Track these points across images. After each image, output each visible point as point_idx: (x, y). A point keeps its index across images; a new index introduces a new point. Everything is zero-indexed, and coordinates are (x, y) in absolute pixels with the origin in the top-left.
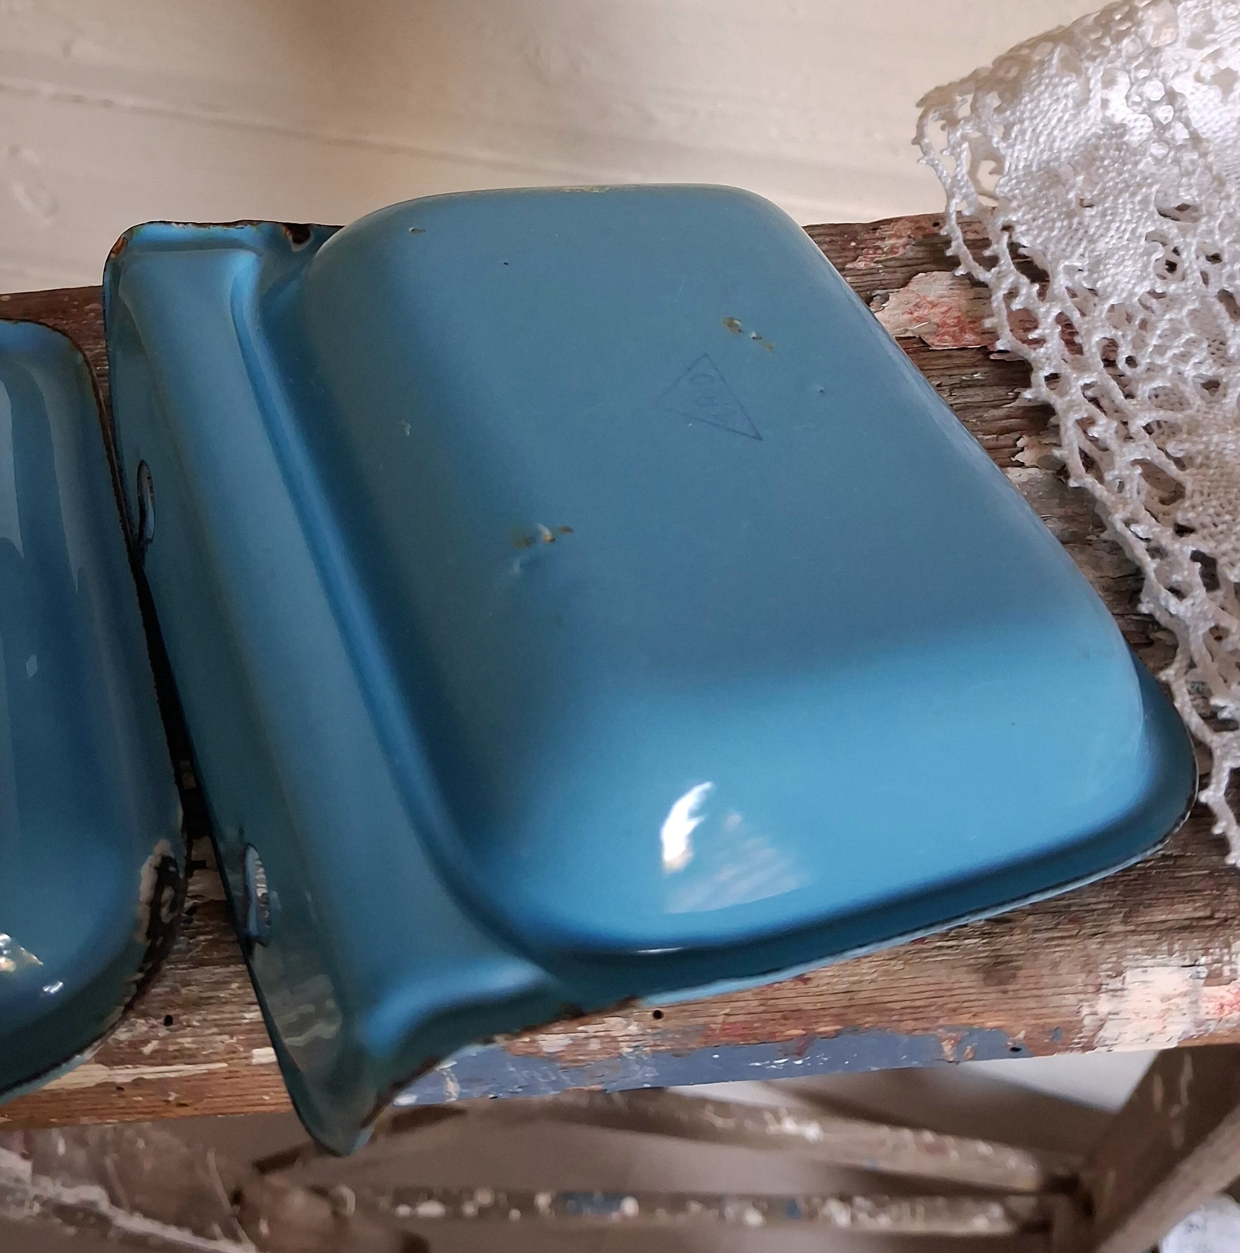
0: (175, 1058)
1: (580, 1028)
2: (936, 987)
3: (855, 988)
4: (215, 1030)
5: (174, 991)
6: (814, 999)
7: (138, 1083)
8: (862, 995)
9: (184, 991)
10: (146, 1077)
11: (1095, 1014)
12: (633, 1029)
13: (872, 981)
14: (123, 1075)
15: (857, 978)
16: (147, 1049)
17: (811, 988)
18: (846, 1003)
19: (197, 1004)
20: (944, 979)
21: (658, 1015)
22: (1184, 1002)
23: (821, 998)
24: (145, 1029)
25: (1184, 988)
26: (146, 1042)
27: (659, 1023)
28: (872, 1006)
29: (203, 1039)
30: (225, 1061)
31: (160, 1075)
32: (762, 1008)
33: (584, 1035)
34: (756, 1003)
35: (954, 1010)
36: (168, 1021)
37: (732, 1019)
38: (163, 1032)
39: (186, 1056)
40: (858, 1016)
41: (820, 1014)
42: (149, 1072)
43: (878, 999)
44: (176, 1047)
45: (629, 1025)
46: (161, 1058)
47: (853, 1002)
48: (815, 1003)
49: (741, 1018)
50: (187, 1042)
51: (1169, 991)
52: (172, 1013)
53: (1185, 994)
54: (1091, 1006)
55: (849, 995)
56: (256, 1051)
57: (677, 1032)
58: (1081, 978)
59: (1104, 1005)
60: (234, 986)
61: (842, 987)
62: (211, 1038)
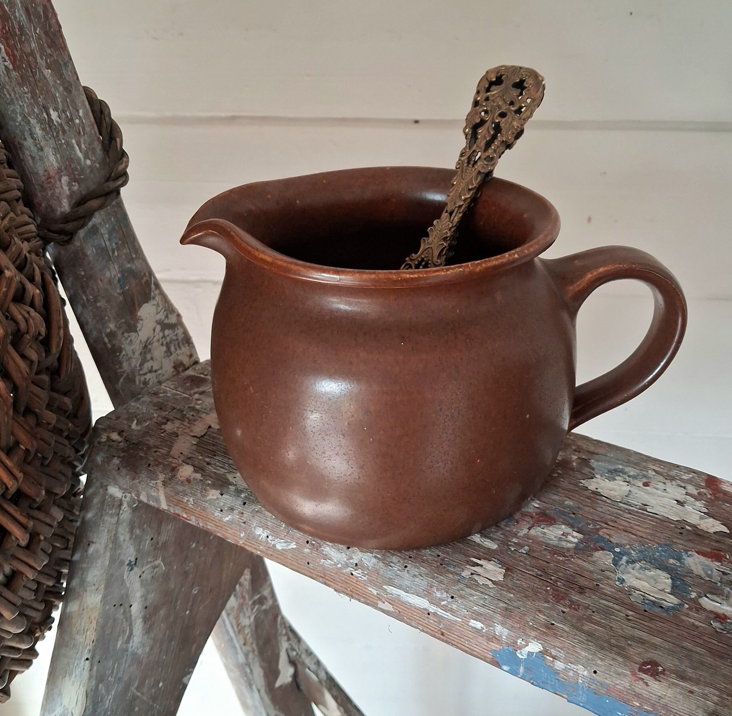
0: (449, 610)
1: (570, 664)
2: (690, 711)
3: (662, 696)
4: (463, 607)
5: (458, 590)
6: (647, 693)
7: (435, 614)
8: (664, 700)
9: (461, 592)
10: (438, 613)
12: (586, 673)
13: (670, 697)
14: (432, 609)
15: (665, 693)
16: (443, 603)
17: (649, 688)
18: (658, 701)
19: (462, 597)
20: (694, 709)
21: (595, 672)
23: (651, 695)
24: (445, 596)
26: (444, 601)
27: (594, 675)
28: (666, 707)
29: (460, 608)
30: (462, 619)
31: (442, 615)
32: (629, 688)
33: (569, 667)
34: (628, 684)
36: (452, 597)
37: (618, 687)
38: (450, 600)
39: (451, 611)
40: (659, 708)
41: (647, 700)
42: (440, 612)
43: (669, 705)
44: (451, 607)
45: (585, 671)
46: (445, 608)
47: (660, 702)
48: (647, 695)
49: (621, 688)
50: (454, 607)
52: (454, 596)
55: (659, 698)
56: (471, 620)
57: (598, 682)
60: (475, 597)
61: (659, 694)
62: (461, 609)
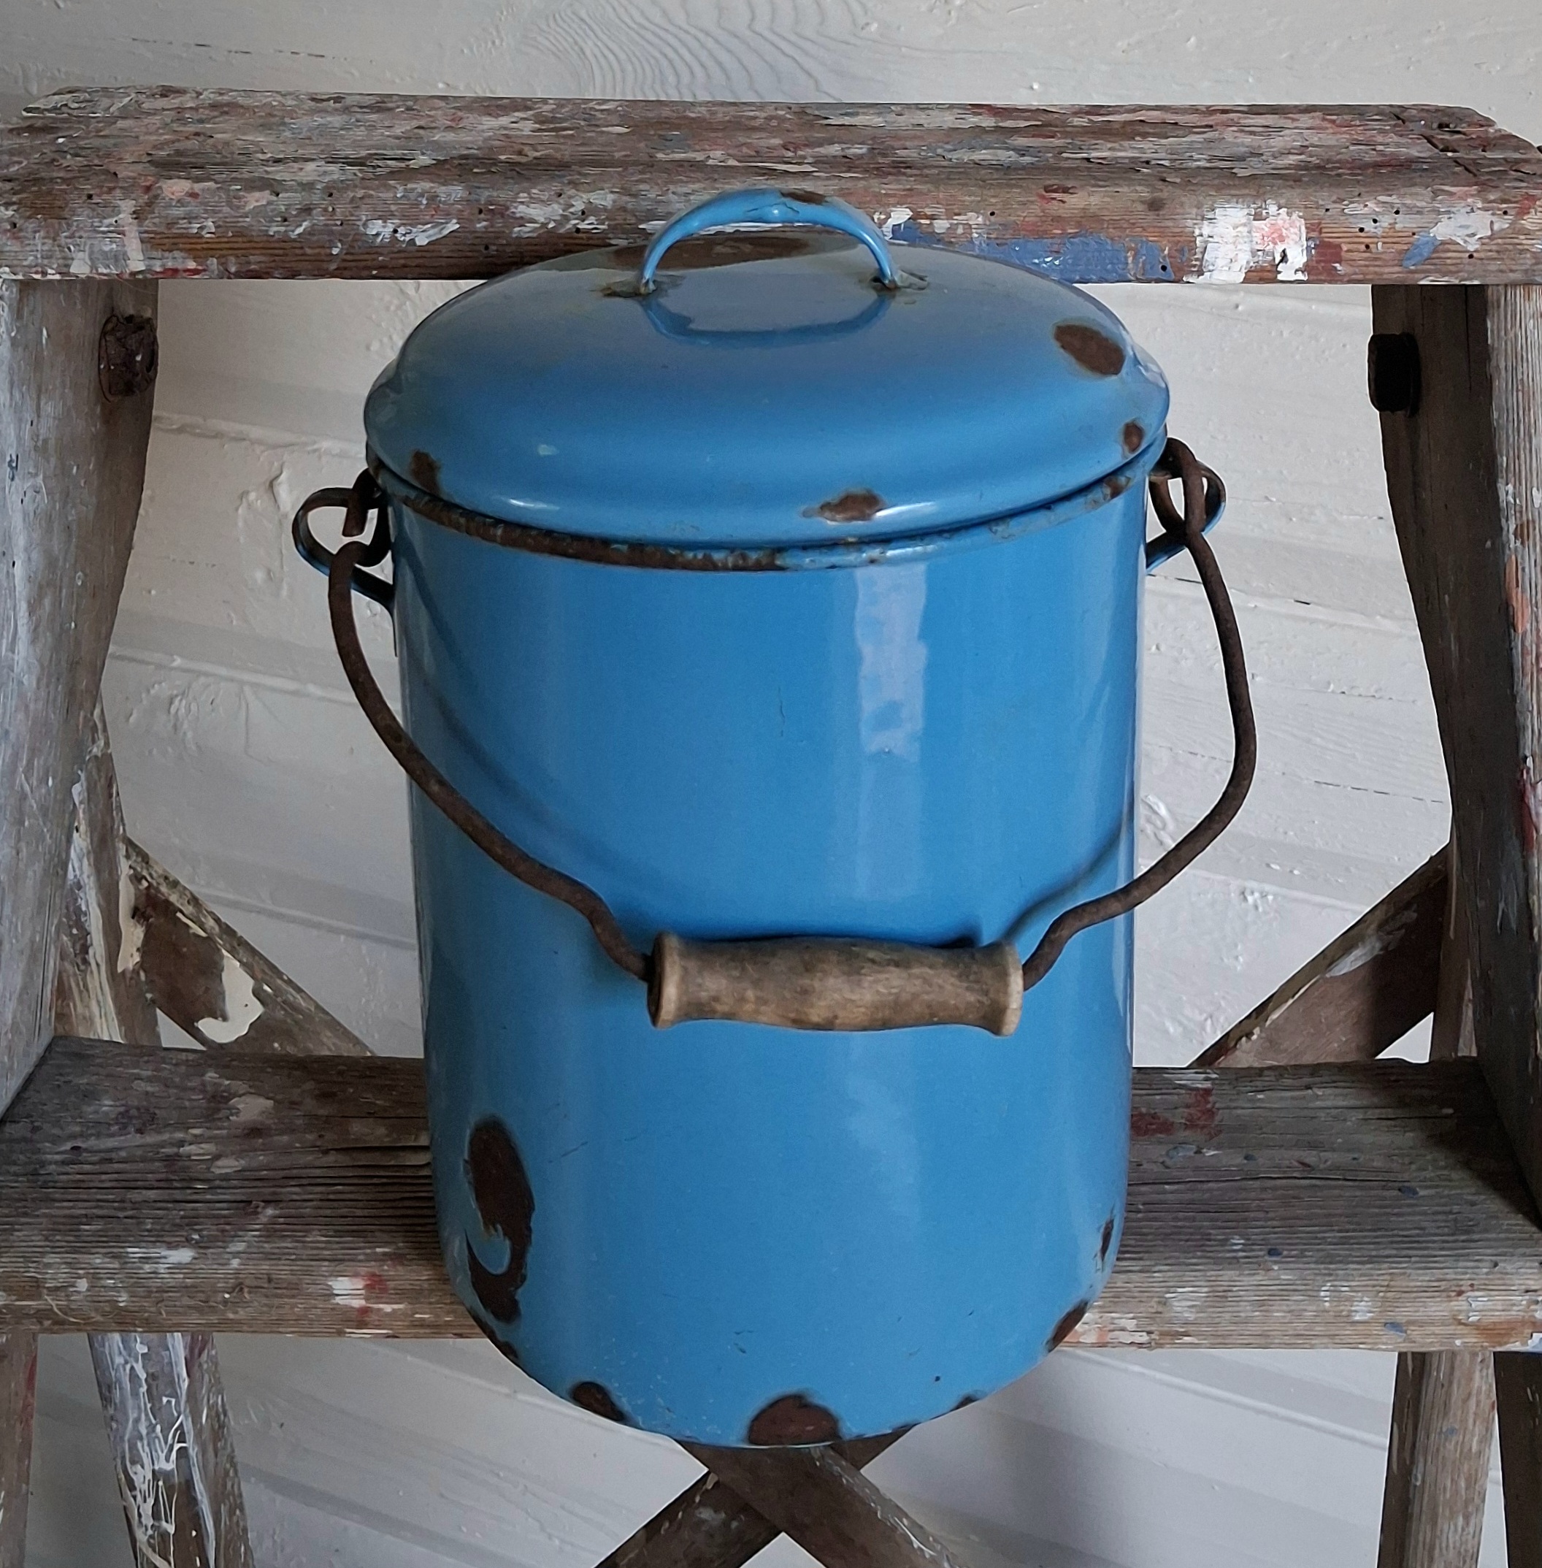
1: (954, 217)
3: (1087, 207)
6: (1066, 211)
8: (1090, 212)
11: (1201, 235)
12: (980, 220)
15: (1086, 202)
17: (1066, 205)
18: (1082, 216)
21: (992, 214)
22: (1244, 230)
23: (1071, 213)
25: (1244, 220)
27: (992, 218)
28: (1096, 218)
32: (1040, 214)
33: (954, 221)
34: (1039, 211)
35: (1134, 224)
37: (1027, 219)
40: (1087, 223)
43: (1097, 214)
45: (978, 217)
47: (1086, 216)
48: (1067, 215)
49: (1032, 218)
51: (1237, 221)
53: (1244, 225)
54: (1200, 229)
55: (1083, 210)
57: (999, 225)
58: (1194, 211)
59: (1206, 229)
61: (1081, 206)
